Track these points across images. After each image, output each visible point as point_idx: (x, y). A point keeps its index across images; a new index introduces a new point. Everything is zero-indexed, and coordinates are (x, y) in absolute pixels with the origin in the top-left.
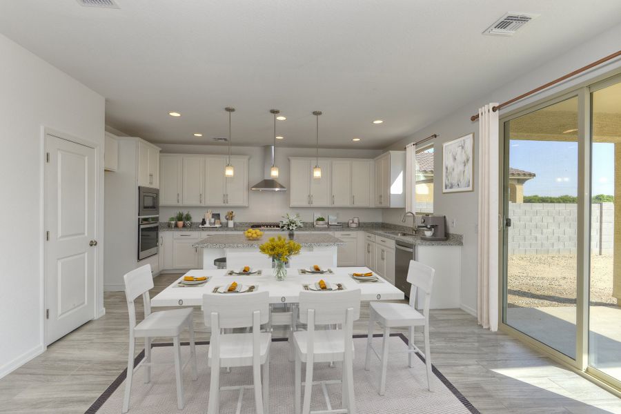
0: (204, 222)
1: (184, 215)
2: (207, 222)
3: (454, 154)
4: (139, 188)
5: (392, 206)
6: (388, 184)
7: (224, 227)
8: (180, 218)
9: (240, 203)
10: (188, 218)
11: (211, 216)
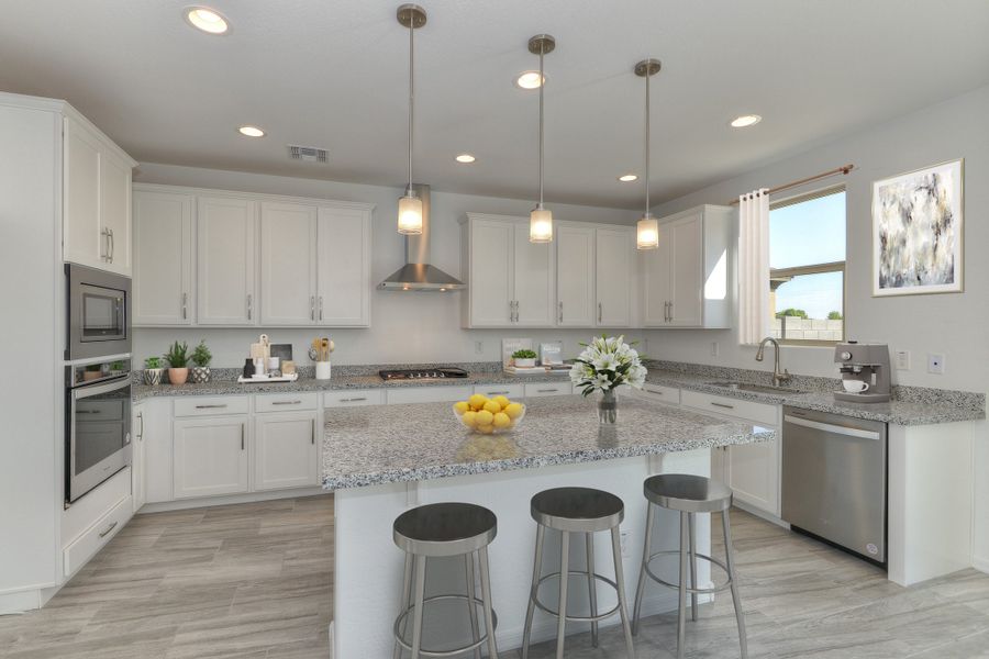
0: (249, 369)
1: (190, 352)
2: (259, 366)
3: (906, 206)
4: (68, 268)
5: (708, 325)
6: (698, 277)
7: (307, 378)
8: (177, 360)
9: (351, 319)
10: (202, 358)
11: (267, 351)
